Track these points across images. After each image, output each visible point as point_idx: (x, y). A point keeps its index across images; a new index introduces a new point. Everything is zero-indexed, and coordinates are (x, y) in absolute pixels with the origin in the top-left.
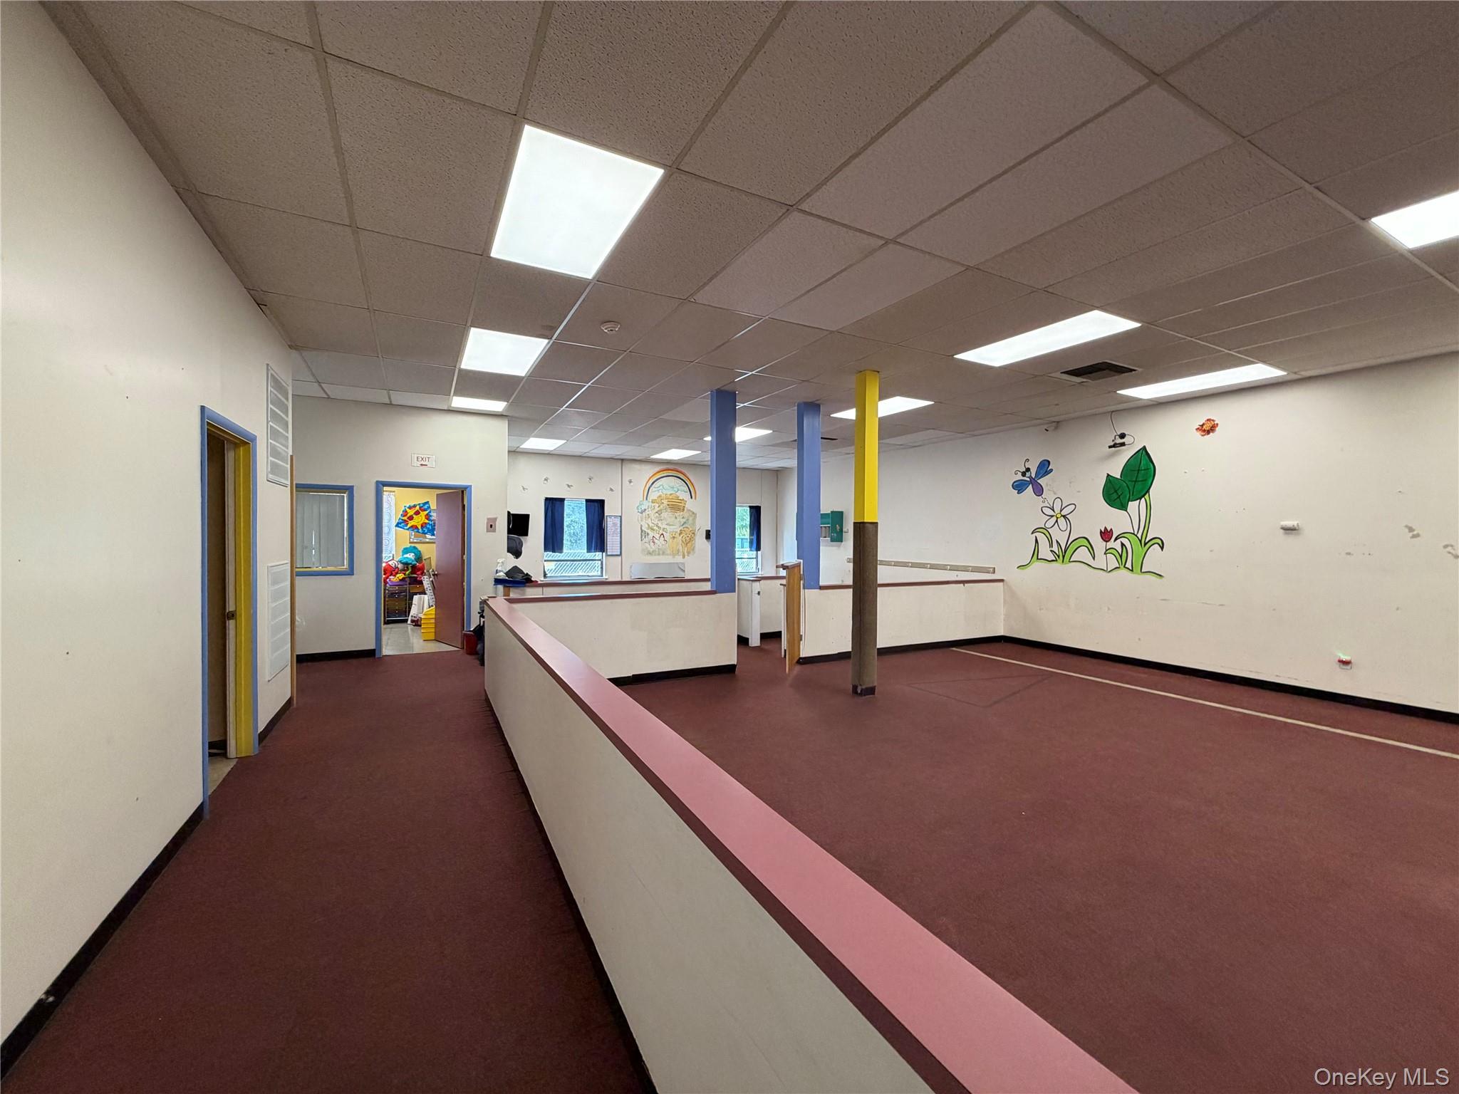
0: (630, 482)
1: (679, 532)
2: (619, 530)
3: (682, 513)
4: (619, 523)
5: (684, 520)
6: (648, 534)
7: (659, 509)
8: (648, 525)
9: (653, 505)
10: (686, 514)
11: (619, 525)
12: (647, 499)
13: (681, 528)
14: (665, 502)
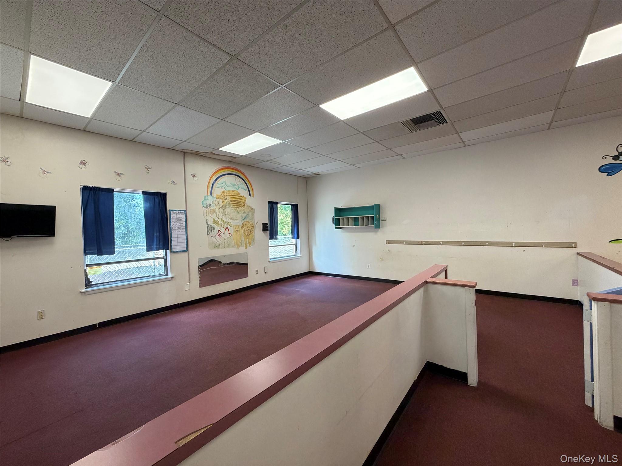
0: (194, 176)
2: (184, 225)
3: (243, 209)
4: (184, 217)
5: (245, 215)
6: (214, 228)
7: (222, 204)
9: (218, 200)
10: (246, 210)
11: (184, 220)
12: (211, 195)
14: (228, 198)
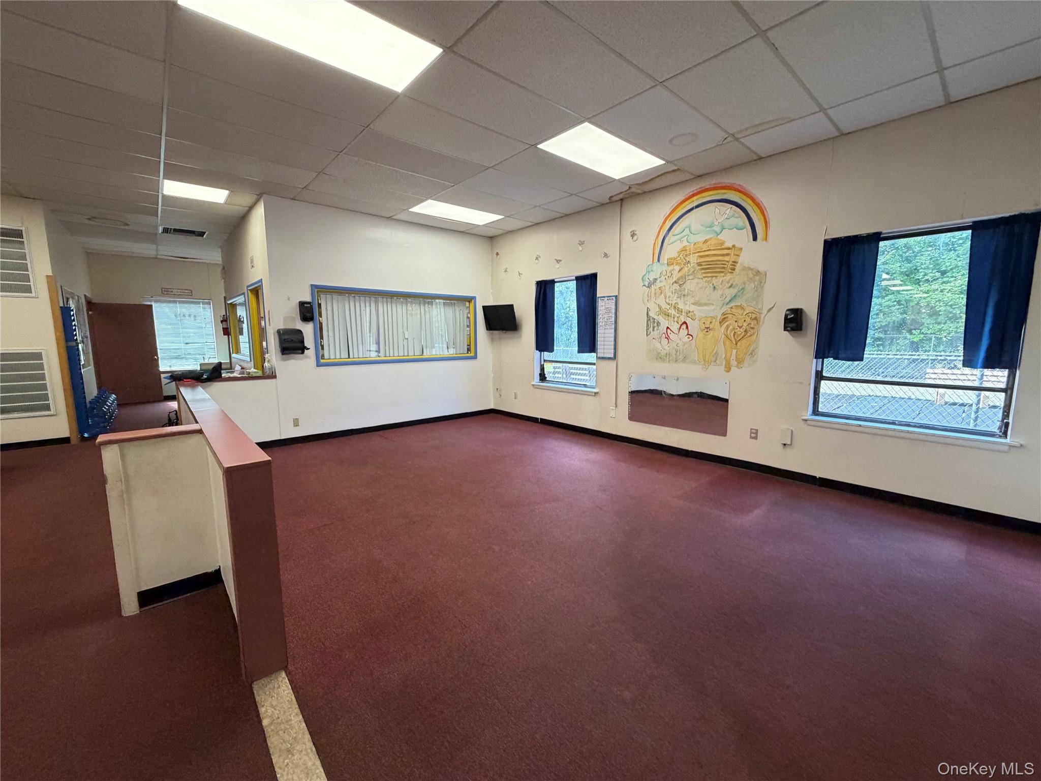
0: (633, 236)
1: (719, 317)
2: (613, 319)
3: (729, 276)
4: (613, 307)
5: (733, 291)
6: (659, 324)
7: (679, 275)
8: (660, 307)
10: (738, 278)
11: (613, 311)
12: (659, 261)
13: (725, 308)
14: (693, 259)
